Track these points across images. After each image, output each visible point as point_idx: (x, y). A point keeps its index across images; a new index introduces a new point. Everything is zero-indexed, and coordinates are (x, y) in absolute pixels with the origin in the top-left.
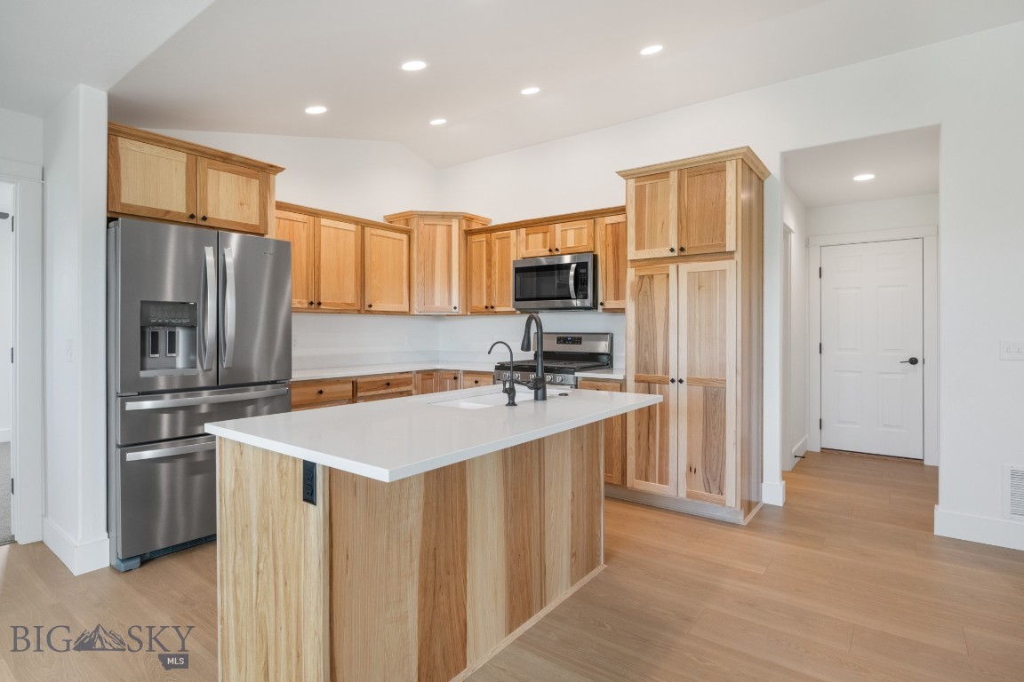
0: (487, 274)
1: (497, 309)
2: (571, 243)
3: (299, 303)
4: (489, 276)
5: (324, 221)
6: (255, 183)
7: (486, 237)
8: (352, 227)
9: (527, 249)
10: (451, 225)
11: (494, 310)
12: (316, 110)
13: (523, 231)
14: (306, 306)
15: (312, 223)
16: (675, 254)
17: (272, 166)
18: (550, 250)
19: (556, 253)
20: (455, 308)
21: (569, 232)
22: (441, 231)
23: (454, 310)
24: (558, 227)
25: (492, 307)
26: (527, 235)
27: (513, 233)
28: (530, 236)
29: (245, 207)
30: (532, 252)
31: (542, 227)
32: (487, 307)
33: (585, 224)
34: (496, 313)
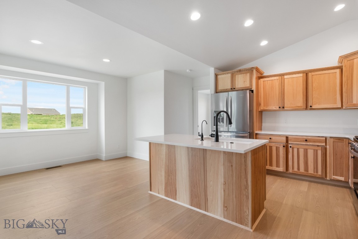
3: (275, 108)
5: (286, 77)
6: (248, 74)
8: (301, 75)
12: (264, 43)
14: (278, 108)
15: (280, 79)
17: (252, 68)
29: (245, 82)
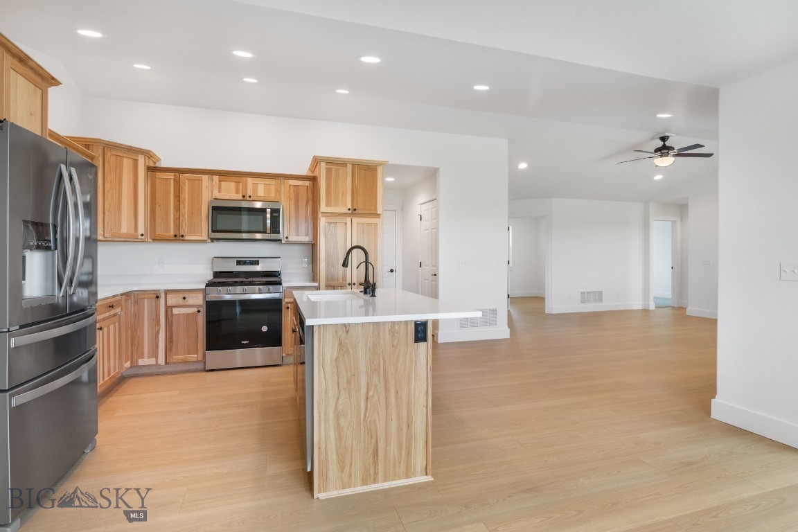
0: (175, 207)
1: (187, 238)
2: (261, 193)
4: (178, 209)
6: (39, 94)
7: (175, 176)
9: (220, 192)
10: (137, 160)
11: (183, 238)
13: (216, 178)
16: (350, 212)
18: (244, 196)
19: (248, 199)
20: (142, 235)
21: (259, 185)
22: (127, 163)
23: (140, 237)
24: (250, 181)
25: (182, 236)
26: (220, 181)
27: (205, 178)
28: (223, 183)
30: (224, 195)
31: (236, 178)
32: (175, 236)
33: (273, 182)
34: (184, 241)
